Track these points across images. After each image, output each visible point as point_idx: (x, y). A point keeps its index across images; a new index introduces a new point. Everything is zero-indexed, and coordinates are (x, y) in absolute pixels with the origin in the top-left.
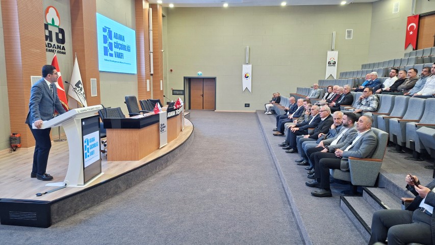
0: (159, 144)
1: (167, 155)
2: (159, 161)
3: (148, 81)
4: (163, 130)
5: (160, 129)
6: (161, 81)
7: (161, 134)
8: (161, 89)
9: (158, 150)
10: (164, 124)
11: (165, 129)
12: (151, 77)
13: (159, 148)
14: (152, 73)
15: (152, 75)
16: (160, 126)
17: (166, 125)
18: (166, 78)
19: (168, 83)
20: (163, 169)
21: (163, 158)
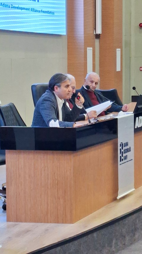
0: (115, 190)
1: (134, 216)
2: (116, 227)
3: (90, 50)
4: (126, 158)
5: (119, 155)
6: (118, 51)
7: (121, 167)
8: (118, 69)
9: (113, 204)
10: (127, 144)
11: (130, 155)
12: (97, 42)
13: (115, 199)
14: (99, 31)
15: (98, 36)
16: (119, 148)
17: (131, 145)
18: (128, 44)
19: (133, 54)
20: (125, 246)
21: (126, 221)
